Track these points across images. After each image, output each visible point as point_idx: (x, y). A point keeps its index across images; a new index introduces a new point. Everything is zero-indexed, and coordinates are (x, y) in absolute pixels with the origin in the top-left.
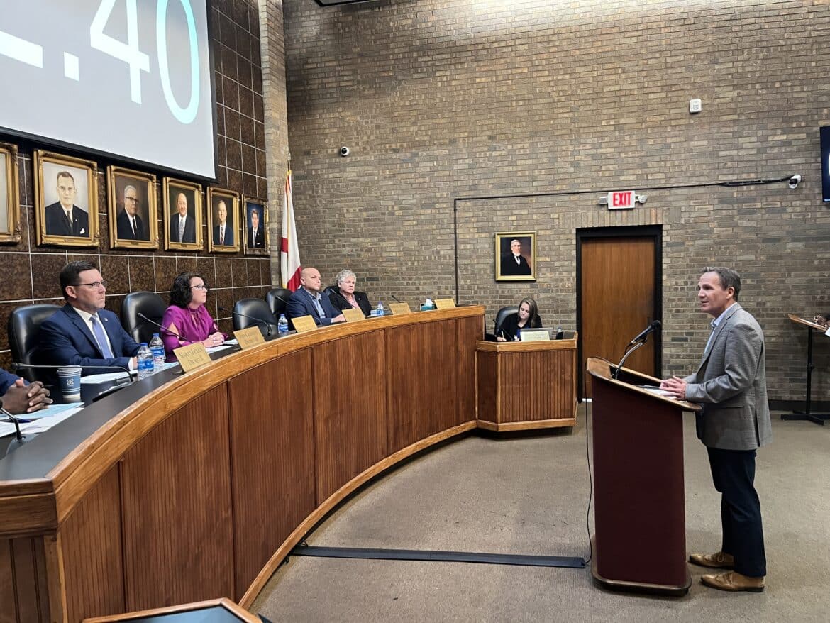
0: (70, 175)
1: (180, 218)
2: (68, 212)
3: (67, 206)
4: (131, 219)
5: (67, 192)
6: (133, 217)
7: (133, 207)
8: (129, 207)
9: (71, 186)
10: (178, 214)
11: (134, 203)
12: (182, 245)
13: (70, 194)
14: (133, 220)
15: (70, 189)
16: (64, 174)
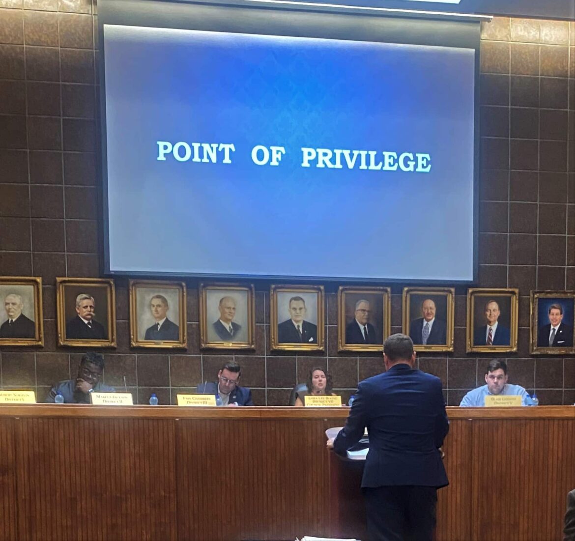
0: (301, 299)
1: (425, 323)
2: (298, 326)
3: (297, 322)
4: (362, 327)
5: (298, 311)
6: (364, 325)
7: (365, 317)
8: (360, 317)
9: (302, 306)
10: (423, 319)
11: (367, 314)
12: (426, 348)
13: (300, 313)
14: (365, 329)
15: (300, 309)
16: (296, 299)
